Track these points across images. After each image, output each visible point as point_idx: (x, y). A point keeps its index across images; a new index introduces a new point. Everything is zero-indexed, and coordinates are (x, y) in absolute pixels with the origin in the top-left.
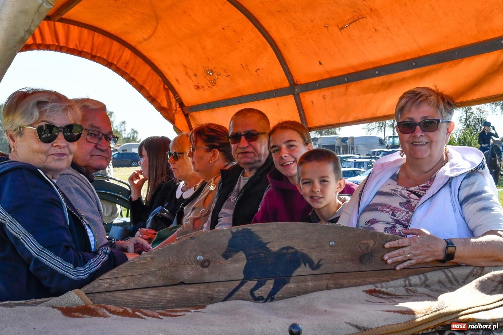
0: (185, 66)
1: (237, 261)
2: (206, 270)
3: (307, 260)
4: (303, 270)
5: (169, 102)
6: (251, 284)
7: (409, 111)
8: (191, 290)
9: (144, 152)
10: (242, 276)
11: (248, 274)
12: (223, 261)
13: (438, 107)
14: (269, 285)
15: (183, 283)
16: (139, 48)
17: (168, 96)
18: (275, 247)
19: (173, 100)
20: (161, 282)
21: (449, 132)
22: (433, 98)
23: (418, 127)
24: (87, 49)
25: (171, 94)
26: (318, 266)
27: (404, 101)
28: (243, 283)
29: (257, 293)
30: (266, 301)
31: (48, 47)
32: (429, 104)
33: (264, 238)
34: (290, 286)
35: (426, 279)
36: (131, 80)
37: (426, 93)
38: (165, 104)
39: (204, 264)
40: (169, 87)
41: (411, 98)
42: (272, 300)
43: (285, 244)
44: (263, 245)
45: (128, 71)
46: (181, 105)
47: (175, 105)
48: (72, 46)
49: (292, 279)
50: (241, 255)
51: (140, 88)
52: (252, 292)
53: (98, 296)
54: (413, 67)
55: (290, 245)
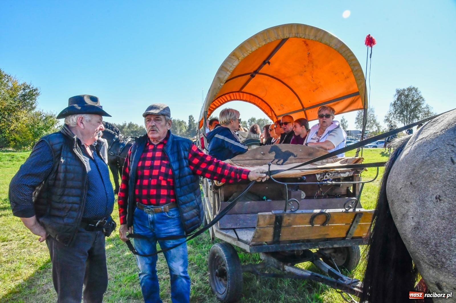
0: (275, 104)
1: (272, 154)
2: (264, 156)
3: (293, 154)
4: (292, 157)
5: (272, 115)
6: (276, 160)
7: (322, 111)
8: (259, 161)
9: (265, 128)
10: (274, 158)
11: (276, 157)
12: (269, 154)
13: (330, 111)
14: (282, 161)
15: (257, 159)
16: (263, 99)
17: (272, 113)
18: (283, 151)
19: (273, 114)
20: (252, 159)
21: (333, 119)
22: (329, 108)
23: (324, 117)
24: (248, 100)
25: (272, 112)
26: (296, 156)
27: (320, 109)
28: (274, 160)
29: (278, 163)
30: (281, 165)
31: (237, 100)
32: (328, 110)
33: (281, 148)
34: (288, 161)
35: (328, 161)
36: (261, 108)
37: (327, 107)
38: (271, 115)
39: (264, 154)
40: (272, 110)
41: (322, 108)
42: (283, 165)
43: (286, 150)
44: (280, 150)
45: (260, 106)
46: (276, 115)
47: (274, 115)
48: (244, 99)
49: (288, 160)
50: (274, 152)
51: (263, 110)
52: (277, 162)
53: (234, 161)
54: (333, 102)
55: (288, 150)
